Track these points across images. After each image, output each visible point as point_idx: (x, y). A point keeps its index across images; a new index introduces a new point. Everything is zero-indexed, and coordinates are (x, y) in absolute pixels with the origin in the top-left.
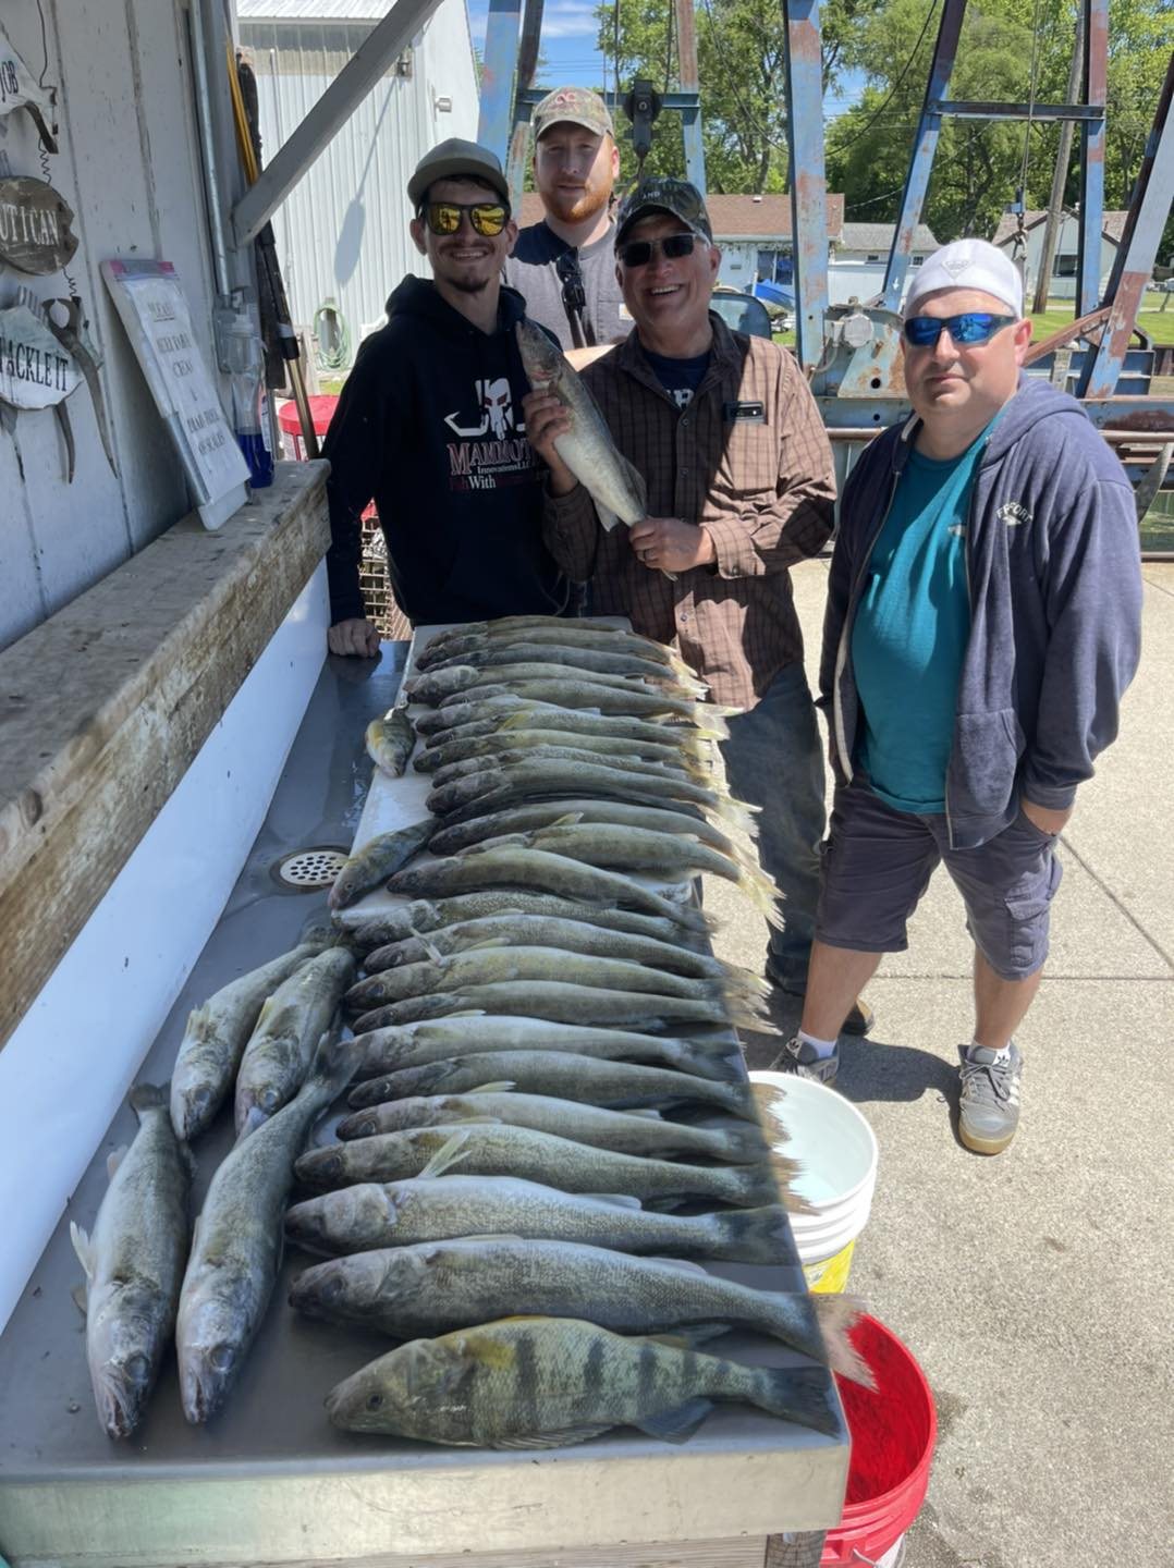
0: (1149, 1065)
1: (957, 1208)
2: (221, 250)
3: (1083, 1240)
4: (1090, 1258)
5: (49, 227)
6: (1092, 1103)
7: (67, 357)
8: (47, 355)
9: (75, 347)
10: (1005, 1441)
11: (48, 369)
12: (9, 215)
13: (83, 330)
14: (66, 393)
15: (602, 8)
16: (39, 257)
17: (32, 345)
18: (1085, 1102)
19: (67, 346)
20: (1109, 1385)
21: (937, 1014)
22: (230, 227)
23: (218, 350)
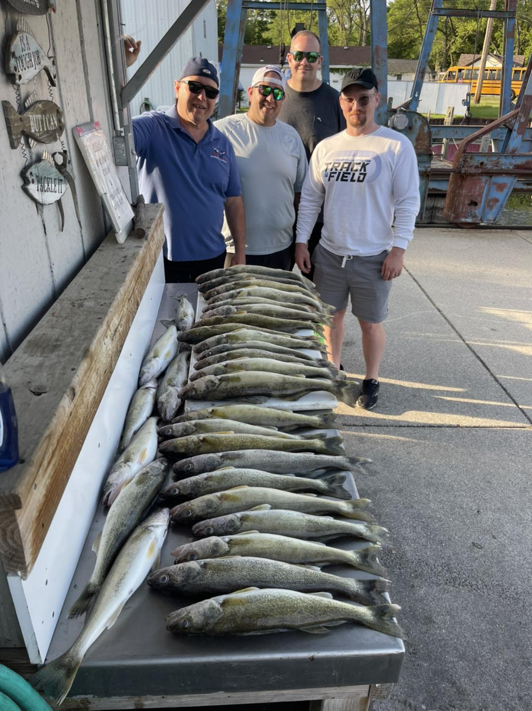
0: (519, 466)
1: (435, 530)
2: (117, 110)
3: (489, 544)
4: (492, 552)
5: (54, 121)
6: (494, 484)
7: (62, 178)
8: (55, 179)
9: (66, 174)
10: (455, 630)
11: (55, 185)
12: (38, 120)
13: (68, 165)
14: (62, 195)
17: (49, 177)
18: (491, 483)
19: (62, 173)
20: (500, 606)
22: (120, 99)
23: (115, 155)
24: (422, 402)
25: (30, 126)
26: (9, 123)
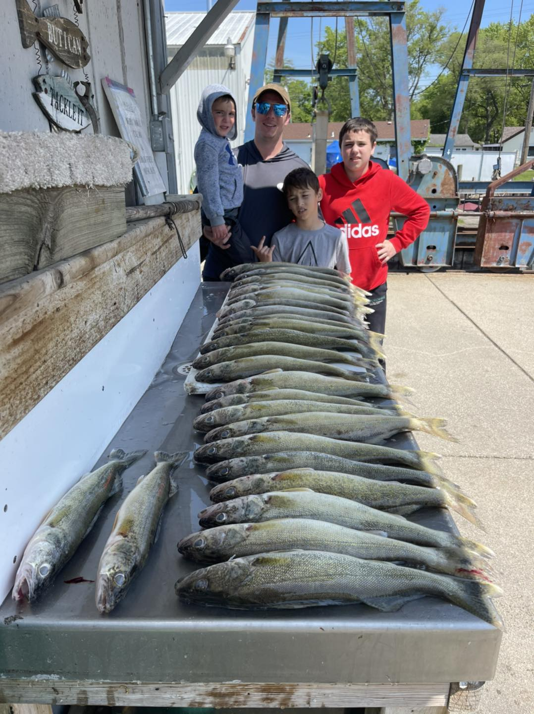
1: (509, 567)
2: (154, 93)
5: (77, 46)
7: (83, 109)
8: (74, 105)
9: (87, 105)
11: (74, 112)
12: (58, 34)
13: (91, 98)
14: (83, 127)
15: (319, 42)
16: (72, 58)
17: (67, 98)
19: (84, 105)
21: (493, 474)
22: (159, 85)
23: (152, 140)
24: (483, 432)
25: (47, 34)
26: (22, 17)
